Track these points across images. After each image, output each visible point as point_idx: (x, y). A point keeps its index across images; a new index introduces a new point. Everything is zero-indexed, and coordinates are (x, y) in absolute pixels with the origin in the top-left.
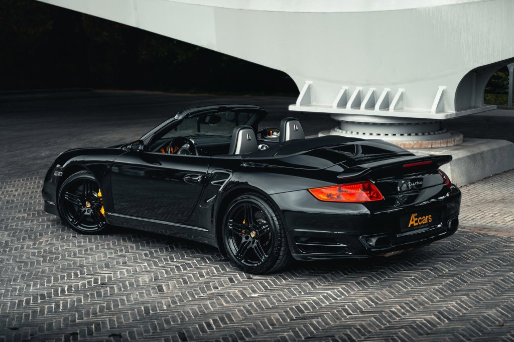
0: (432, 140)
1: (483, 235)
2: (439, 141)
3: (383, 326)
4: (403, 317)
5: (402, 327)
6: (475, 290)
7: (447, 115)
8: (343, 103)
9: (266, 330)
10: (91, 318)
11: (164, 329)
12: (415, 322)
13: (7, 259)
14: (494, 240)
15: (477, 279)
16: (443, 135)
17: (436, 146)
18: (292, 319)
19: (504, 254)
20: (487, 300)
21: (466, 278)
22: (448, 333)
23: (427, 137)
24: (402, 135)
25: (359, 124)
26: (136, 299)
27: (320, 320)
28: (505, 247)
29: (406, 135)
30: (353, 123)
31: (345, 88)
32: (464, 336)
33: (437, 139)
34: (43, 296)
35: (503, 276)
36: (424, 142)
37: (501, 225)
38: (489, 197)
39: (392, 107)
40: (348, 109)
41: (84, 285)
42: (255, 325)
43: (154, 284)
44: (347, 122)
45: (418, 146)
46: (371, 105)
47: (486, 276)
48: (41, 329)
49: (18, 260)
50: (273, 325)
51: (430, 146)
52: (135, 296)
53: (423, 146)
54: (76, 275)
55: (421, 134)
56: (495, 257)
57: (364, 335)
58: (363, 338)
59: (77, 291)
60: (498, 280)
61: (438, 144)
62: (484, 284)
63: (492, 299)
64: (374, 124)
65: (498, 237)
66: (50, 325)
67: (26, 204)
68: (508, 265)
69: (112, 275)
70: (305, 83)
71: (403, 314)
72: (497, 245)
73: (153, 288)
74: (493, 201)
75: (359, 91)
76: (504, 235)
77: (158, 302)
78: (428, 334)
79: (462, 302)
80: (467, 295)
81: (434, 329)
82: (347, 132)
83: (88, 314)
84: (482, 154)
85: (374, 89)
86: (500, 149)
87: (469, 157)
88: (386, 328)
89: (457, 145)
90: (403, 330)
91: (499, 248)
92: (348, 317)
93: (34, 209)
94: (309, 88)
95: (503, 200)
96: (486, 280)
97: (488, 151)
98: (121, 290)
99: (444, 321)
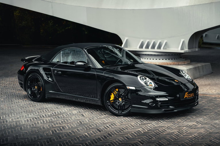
0: (178, 61)
1: (205, 96)
2: (181, 62)
3: (176, 126)
4: (183, 123)
5: (184, 126)
6: (208, 114)
7: (185, 51)
8: (141, 47)
9: (131, 128)
10: (59, 125)
11: (90, 128)
12: (188, 125)
13: (15, 106)
14: (210, 98)
15: (208, 111)
16: (182, 60)
17: (180, 64)
18: (140, 124)
19: (216, 103)
20: (213, 117)
21: (203, 111)
22: (202, 128)
23: (176, 60)
24: (166, 59)
25: (148, 55)
26: (74, 119)
27: (151, 125)
28: (215, 100)
29: (168, 59)
30: (146, 55)
31: (142, 40)
32: (209, 129)
33: (180, 61)
34: (36, 118)
35: (218, 110)
36: (175, 62)
37: (211, 93)
38: (203, 84)
39: (162, 48)
40: (144, 49)
41: (51, 114)
42: (126, 126)
43: (79, 114)
44: (143, 54)
45: (173, 64)
46: (153, 47)
47: (211, 110)
48: (41, 129)
49: (19, 106)
50: (133, 126)
51: (178, 64)
52: (74, 118)
53: (175, 64)
54: (46, 111)
55: (173, 59)
56: (212, 104)
57: (170, 129)
58: (170, 130)
59: (49, 116)
60: (216, 111)
61: (181, 63)
62: (211, 112)
63: (216, 117)
64: (155, 55)
65: (211, 97)
66: (44, 127)
67: (13, 87)
68: (218, 106)
69: (61, 111)
70: (125, 39)
71: (183, 122)
72: (211, 100)
73: (80, 115)
74: (206, 85)
75: (148, 42)
76: (213, 96)
77: (84, 120)
78: (195, 128)
79: (204, 118)
80: (206, 116)
81: (197, 127)
82: (143, 58)
83: (57, 124)
84: (198, 67)
85: (154, 41)
86: (205, 65)
87: (194, 68)
88: (178, 127)
89: (188, 64)
90: (185, 127)
91: (213, 101)
92: (162, 123)
93: (17, 89)
94: (127, 40)
95: (209, 85)
96: (211, 111)
97: (201, 66)
98: (67, 116)
99: (199, 124)
